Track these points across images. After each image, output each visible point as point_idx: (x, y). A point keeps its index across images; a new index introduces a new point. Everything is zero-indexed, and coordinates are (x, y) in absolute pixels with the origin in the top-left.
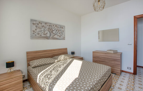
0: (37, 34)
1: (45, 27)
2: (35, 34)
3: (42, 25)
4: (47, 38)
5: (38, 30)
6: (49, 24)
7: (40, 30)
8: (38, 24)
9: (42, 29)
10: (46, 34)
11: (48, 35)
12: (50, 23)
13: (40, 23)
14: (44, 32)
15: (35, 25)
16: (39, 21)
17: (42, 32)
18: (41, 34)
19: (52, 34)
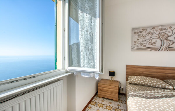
0: (139, 45)
1: (152, 34)
2: (137, 45)
3: (147, 32)
4: (156, 49)
5: (141, 39)
6: (160, 27)
7: (144, 39)
8: (141, 32)
9: (148, 37)
10: (154, 43)
11: (158, 44)
12: (162, 26)
13: (143, 30)
14: (150, 41)
15: (138, 34)
16: (142, 28)
17: (147, 40)
18: (145, 44)
19: (165, 41)
